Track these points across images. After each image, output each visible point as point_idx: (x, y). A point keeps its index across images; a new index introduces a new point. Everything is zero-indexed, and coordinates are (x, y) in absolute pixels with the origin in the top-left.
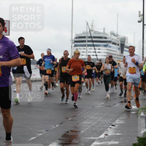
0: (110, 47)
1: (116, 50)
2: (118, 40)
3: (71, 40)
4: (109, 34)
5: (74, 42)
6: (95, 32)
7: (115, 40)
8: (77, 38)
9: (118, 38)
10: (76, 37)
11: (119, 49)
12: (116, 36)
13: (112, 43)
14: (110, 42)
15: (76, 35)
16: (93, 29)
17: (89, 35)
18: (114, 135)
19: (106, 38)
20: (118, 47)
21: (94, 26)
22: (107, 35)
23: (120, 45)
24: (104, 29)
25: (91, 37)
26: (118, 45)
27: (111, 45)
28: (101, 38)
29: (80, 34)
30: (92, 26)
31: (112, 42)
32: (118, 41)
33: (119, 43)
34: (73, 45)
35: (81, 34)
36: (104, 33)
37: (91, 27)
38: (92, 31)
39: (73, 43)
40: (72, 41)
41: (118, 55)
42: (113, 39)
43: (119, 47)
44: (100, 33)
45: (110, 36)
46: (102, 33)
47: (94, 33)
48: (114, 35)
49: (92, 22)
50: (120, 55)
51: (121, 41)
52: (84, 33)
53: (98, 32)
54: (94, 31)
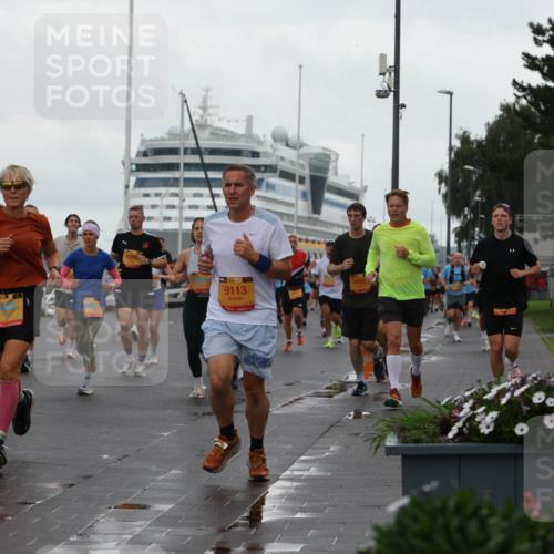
0: (270, 187)
1: (292, 200)
2: (301, 162)
3: (124, 164)
4: (269, 138)
5: (134, 167)
6: (216, 133)
7: (292, 162)
8: (145, 154)
9: (301, 156)
10: (143, 149)
11: (304, 195)
12: (294, 148)
13: (278, 173)
14: (270, 169)
15: (143, 141)
16: (206, 121)
17: (191, 143)
18: (286, 521)
19: (255, 154)
20: (301, 188)
21: (210, 111)
22: (260, 142)
23: (308, 181)
24: (250, 120)
25: (197, 151)
26: (302, 180)
27: (274, 180)
28: (237, 153)
29: (156, 140)
30: (204, 109)
31: (279, 168)
32: (302, 166)
33: (306, 173)
34: (133, 180)
35: (162, 139)
36: (249, 136)
37: (201, 112)
38: (204, 126)
39: (131, 171)
40: (127, 164)
41: (300, 219)
42: (282, 158)
43: (306, 187)
44: (233, 136)
45: (272, 146)
46: (241, 136)
47: (212, 134)
48: (287, 145)
49: (204, 93)
50: (309, 218)
51: (313, 168)
52: (172, 135)
53: (226, 131)
54: (211, 127)
